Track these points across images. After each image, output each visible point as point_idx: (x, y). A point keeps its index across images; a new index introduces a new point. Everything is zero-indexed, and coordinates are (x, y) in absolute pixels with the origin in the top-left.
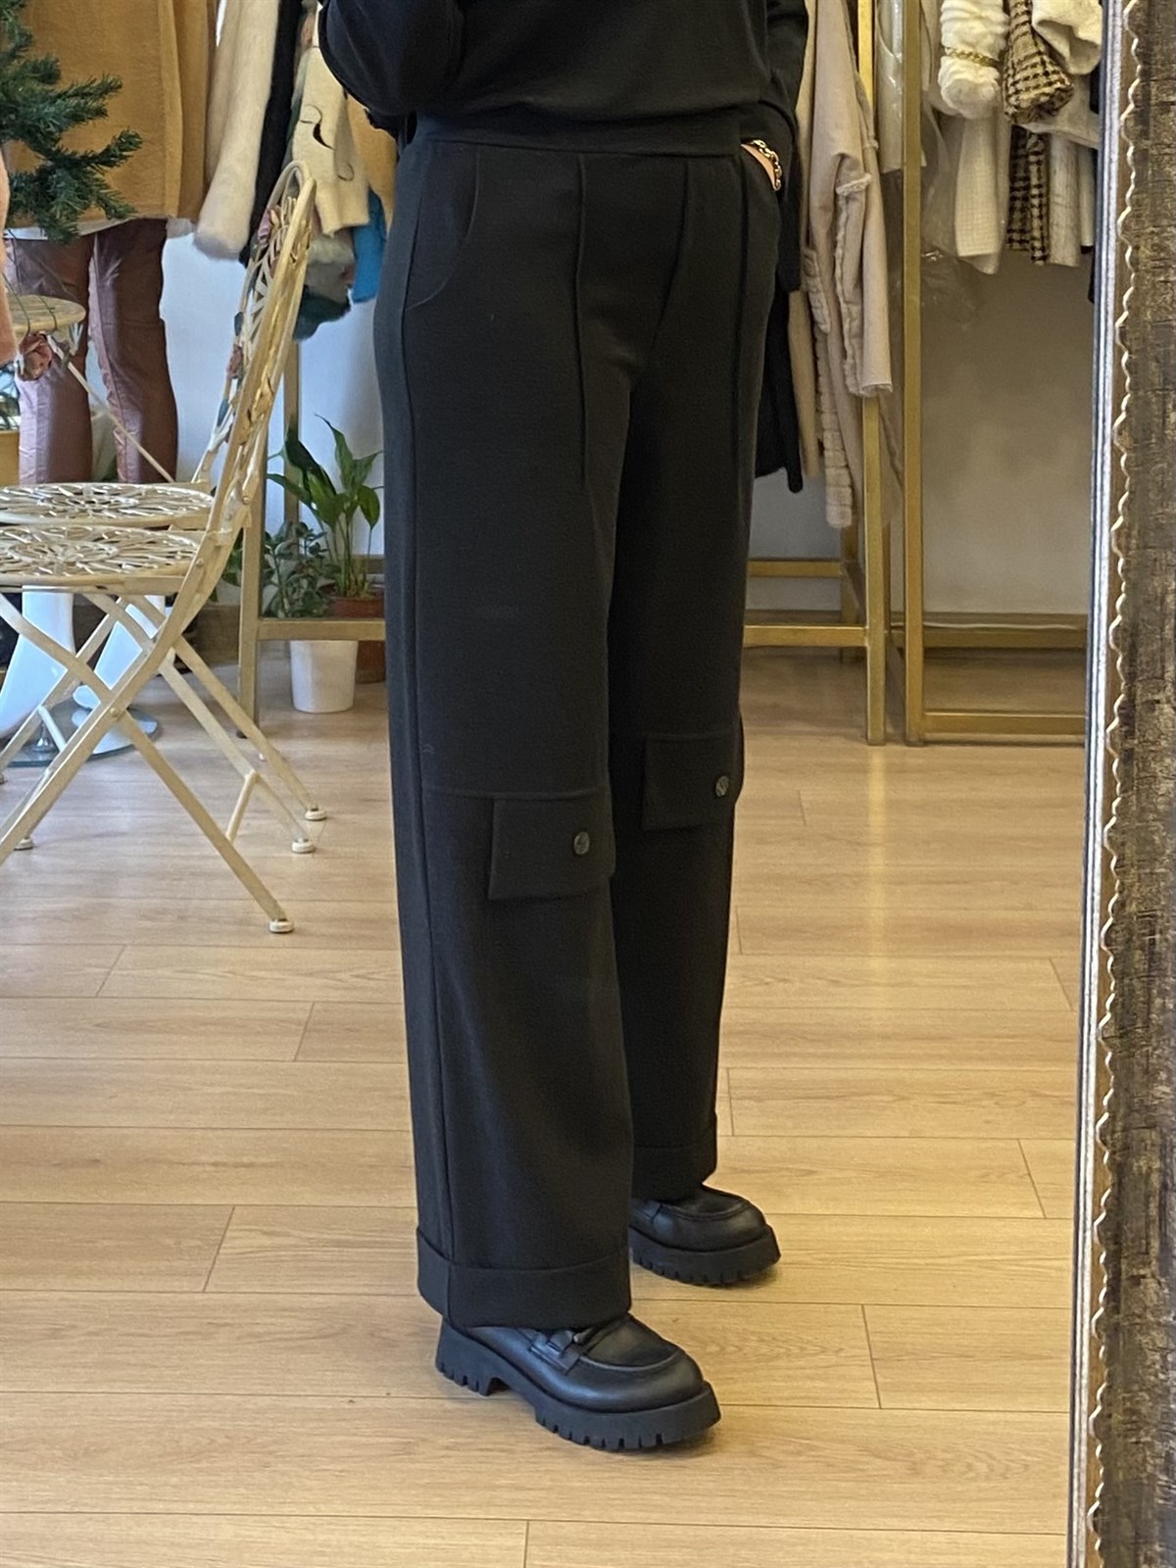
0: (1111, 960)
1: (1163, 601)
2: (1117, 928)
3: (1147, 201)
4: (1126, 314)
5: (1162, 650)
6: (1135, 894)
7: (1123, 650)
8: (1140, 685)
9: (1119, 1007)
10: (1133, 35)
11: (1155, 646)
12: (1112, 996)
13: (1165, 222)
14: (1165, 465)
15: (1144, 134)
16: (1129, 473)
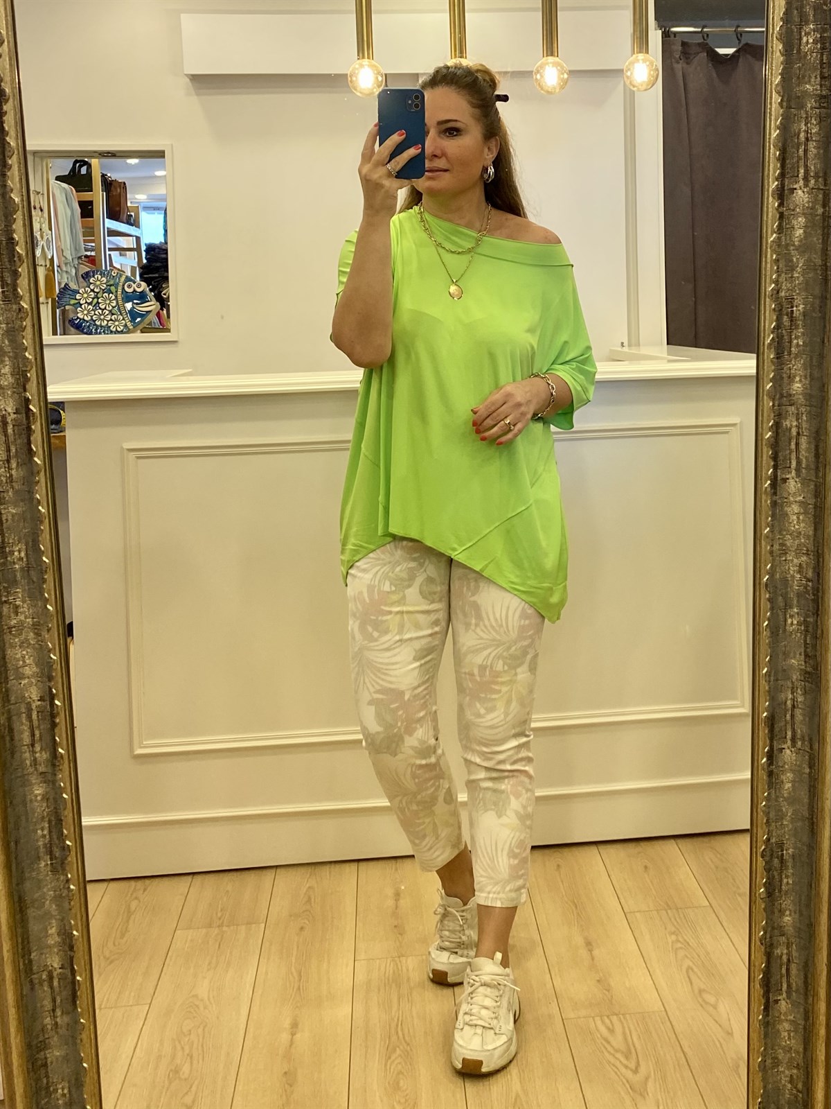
0: (764, 864)
1: (786, 702)
2: (767, 850)
3: (777, 524)
4: (767, 577)
5: (786, 726)
6: (774, 834)
7: (768, 727)
8: (775, 743)
9: (767, 885)
10: (769, 449)
11: (783, 724)
12: (765, 880)
13: (785, 533)
14: (786, 643)
15: (775, 494)
16: (770, 648)
